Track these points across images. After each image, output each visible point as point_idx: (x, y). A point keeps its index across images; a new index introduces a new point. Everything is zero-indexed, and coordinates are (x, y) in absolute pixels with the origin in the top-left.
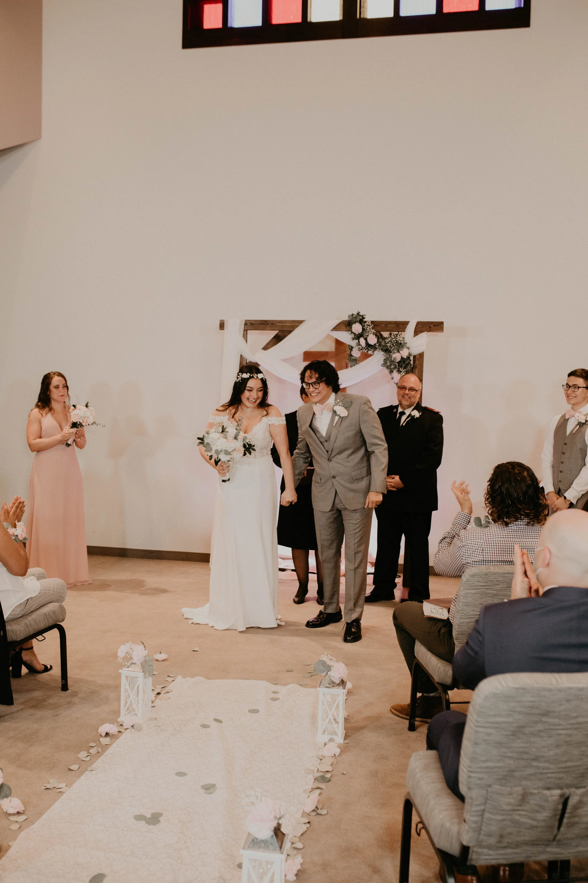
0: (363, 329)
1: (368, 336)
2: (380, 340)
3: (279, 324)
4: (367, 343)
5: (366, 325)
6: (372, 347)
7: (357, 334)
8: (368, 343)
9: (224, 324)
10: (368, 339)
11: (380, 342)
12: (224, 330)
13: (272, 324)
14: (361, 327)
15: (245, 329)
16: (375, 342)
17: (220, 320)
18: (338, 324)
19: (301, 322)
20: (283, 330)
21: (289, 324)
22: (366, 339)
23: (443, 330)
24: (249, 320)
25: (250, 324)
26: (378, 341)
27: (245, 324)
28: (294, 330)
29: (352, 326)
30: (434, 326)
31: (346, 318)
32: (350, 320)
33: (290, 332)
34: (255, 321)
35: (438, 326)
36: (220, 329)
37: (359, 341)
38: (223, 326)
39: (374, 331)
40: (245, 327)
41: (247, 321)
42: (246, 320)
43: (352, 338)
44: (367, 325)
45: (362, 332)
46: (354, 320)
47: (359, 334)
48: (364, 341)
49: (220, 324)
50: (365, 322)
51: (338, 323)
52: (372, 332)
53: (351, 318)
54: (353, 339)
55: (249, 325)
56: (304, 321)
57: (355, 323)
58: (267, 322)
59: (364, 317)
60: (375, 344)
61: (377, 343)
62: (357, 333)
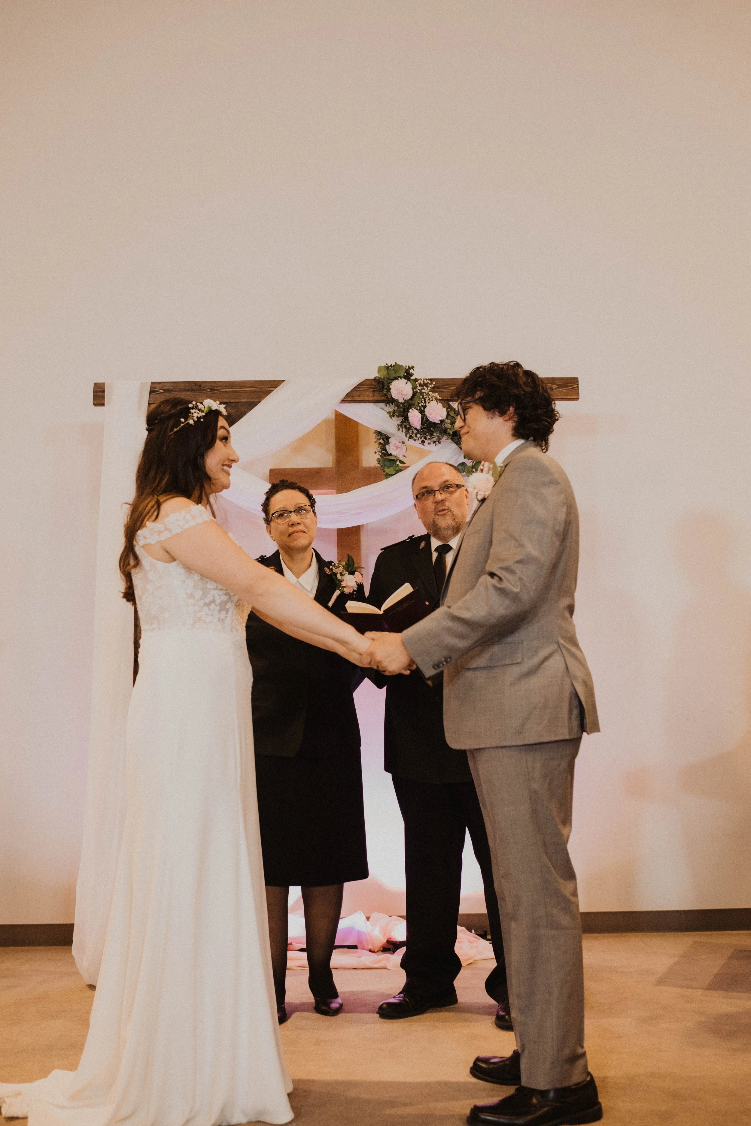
0: (414, 394)
1: (425, 407)
2: (452, 414)
3: (228, 390)
4: (424, 420)
5: (418, 385)
6: (434, 428)
7: (403, 402)
8: (427, 420)
9: (104, 391)
10: (427, 412)
11: (453, 417)
12: (103, 405)
13: (212, 390)
14: (409, 386)
15: (151, 402)
16: (441, 416)
17: (95, 384)
18: (355, 388)
19: (275, 384)
20: (236, 402)
21: (251, 389)
22: (422, 412)
23: (578, 394)
24: (159, 383)
25: (162, 391)
26: (448, 414)
27: (152, 392)
28: (260, 402)
29: (389, 386)
30: (559, 387)
31: (373, 374)
32: (382, 377)
33: (252, 405)
34: (173, 384)
35: (568, 386)
36: (94, 404)
37: (406, 418)
38: (103, 397)
39: (436, 395)
40: (153, 396)
41: (154, 385)
42: (152, 383)
43: (389, 413)
44: (420, 385)
45: (412, 398)
46: (393, 375)
47: (406, 401)
48: (420, 416)
49: (94, 392)
50: (416, 380)
51: (355, 385)
52: (434, 398)
53: (385, 374)
54: (392, 415)
55: (160, 393)
56: (284, 381)
57: (398, 380)
58: (200, 386)
59: (411, 371)
60: (442, 421)
61: (447, 418)
62: (401, 400)
